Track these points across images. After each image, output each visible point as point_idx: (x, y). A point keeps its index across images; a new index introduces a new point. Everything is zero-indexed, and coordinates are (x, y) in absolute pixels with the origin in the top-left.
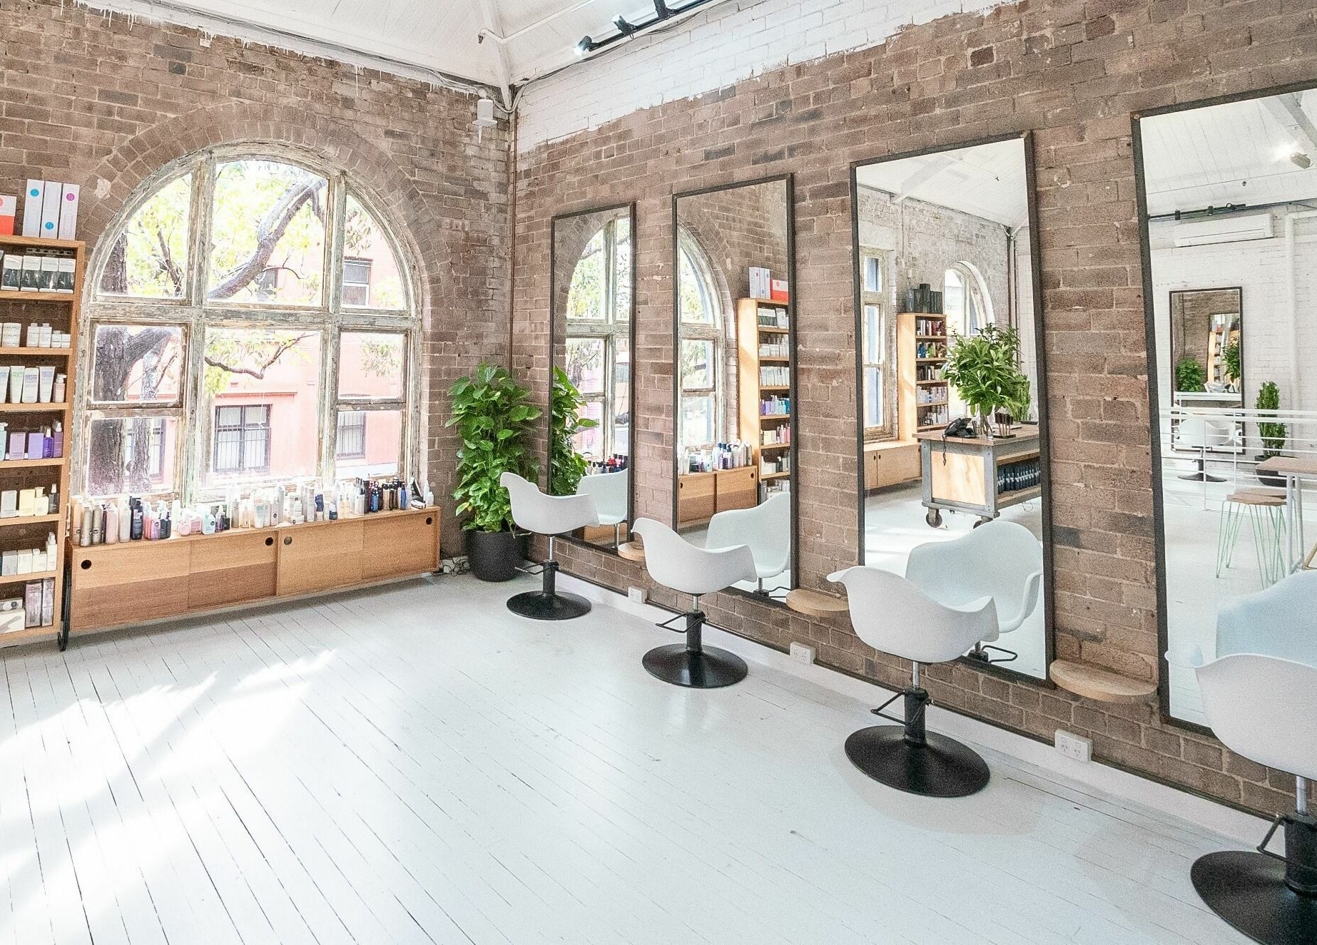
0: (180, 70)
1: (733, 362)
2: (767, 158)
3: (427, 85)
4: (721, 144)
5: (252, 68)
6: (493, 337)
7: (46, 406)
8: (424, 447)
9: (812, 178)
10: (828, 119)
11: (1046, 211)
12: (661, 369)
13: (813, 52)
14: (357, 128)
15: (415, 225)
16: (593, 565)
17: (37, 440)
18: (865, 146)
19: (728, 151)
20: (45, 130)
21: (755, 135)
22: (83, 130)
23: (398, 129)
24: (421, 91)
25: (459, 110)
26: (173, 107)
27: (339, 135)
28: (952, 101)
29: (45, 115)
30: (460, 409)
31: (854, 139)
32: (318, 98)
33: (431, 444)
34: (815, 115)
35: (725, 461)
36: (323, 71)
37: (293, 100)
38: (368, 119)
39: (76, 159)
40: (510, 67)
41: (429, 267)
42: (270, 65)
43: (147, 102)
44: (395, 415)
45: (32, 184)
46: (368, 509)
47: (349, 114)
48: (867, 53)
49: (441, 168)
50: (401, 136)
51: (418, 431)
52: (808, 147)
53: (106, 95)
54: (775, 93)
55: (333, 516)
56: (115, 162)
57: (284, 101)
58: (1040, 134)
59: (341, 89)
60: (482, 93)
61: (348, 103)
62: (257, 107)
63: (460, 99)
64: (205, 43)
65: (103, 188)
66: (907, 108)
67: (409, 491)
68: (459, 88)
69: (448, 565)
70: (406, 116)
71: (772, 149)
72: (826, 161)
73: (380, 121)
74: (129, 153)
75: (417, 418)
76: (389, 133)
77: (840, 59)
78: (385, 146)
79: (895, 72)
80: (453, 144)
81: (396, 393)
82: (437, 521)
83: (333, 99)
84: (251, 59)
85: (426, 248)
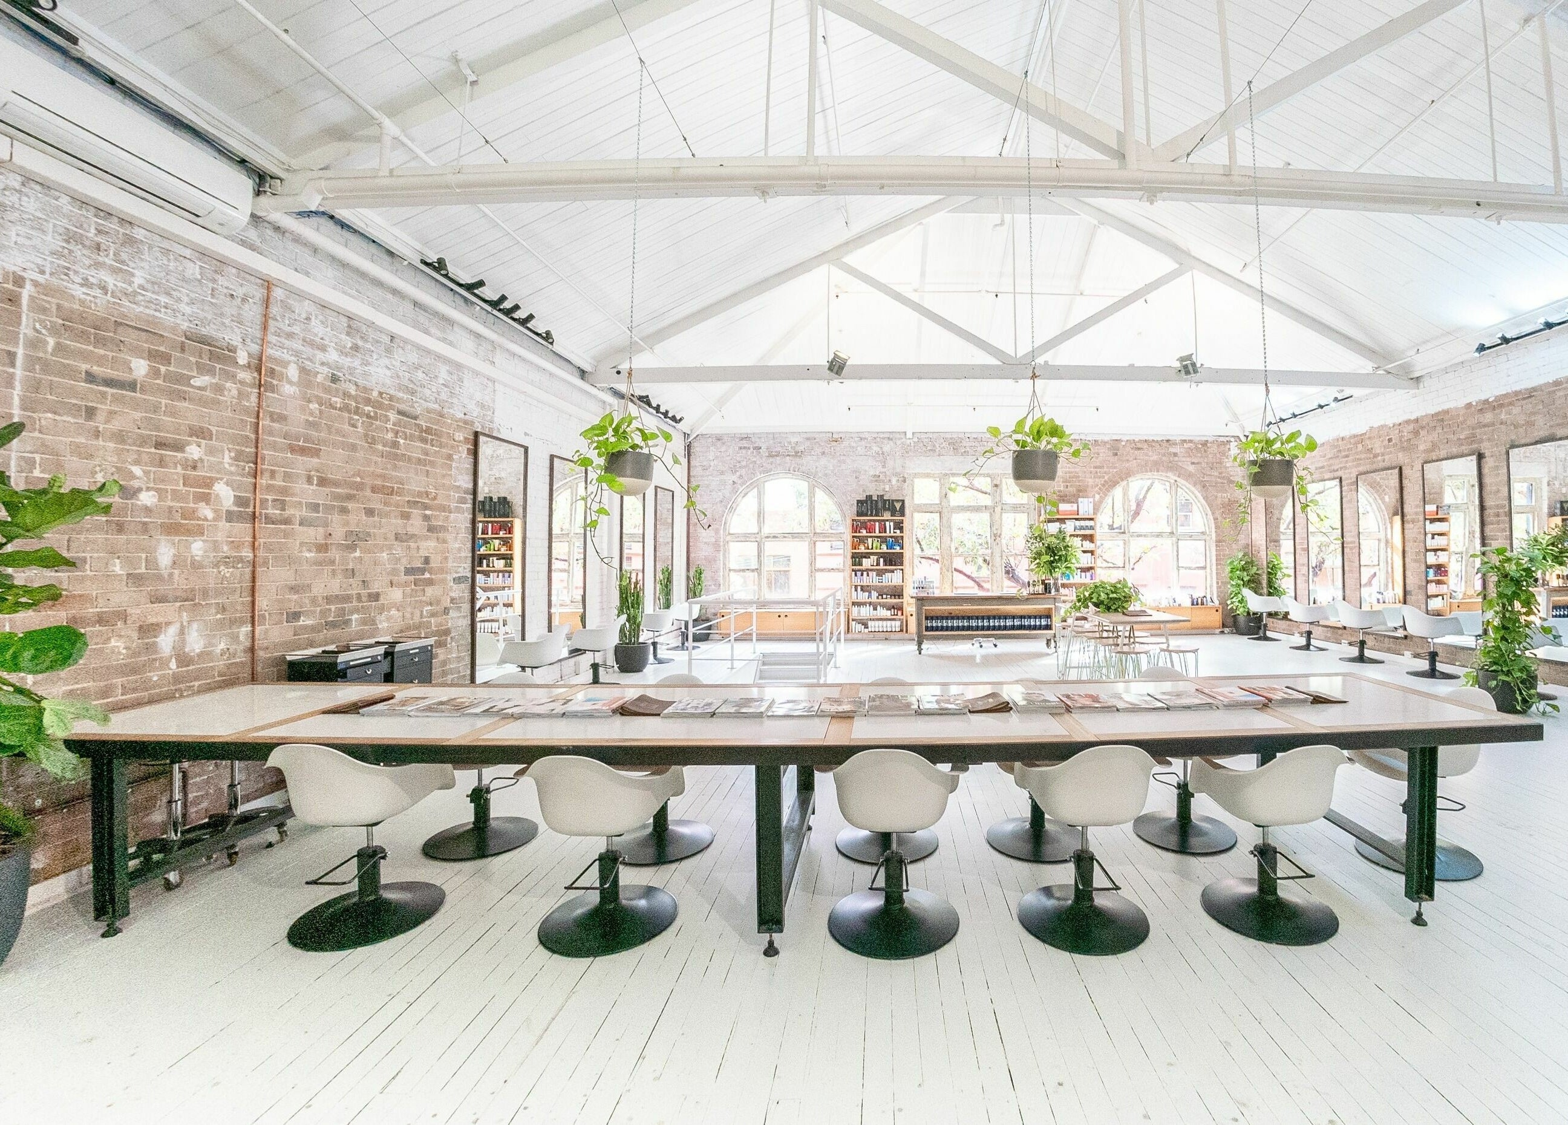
0: (1116, 454)
1: (1389, 550)
2: (1334, 471)
3: (1207, 441)
4: (1321, 465)
5: (1139, 449)
6: (1243, 540)
7: (1090, 565)
8: (1215, 585)
9: (1347, 479)
10: (1351, 458)
11: (1405, 493)
12: (1303, 549)
13: (1346, 433)
14: (1180, 464)
15: (1206, 498)
16: (1284, 627)
17: (1088, 574)
18: (1362, 469)
19: (1323, 467)
20: (1079, 481)
21: (1331, 461)
22: (1090, 480)
23: (1195, 461)
24: (1205, 444)
25: (1222, 448)
26: (1115, 468)
27: (1172, 467)
28: (1383, 455)
29: (1079, 477)
30: (1228, 569)
31: (1359, 465)
32: (1164, 455)
33: (1218, 583)
34: (1347, 456)
35: (1378, 600)
36: (1165, 444)
37: (1155, 458)
38: (1184, 459)
39: (1089, 489)
40: (1243, 428)
41: (1213, 514)
42: (1145, 446)
43: (1108, 467)
44: (1202, 572)
45: (1080, 500)
46: (1193, 604)
47: (1176, 459)
48: (1361, 435)
49: (1216, 474)
50: (1198, 463)
51: (1212, 578)
52: (1345, 468)
53: (1095, 467)
54: (1336, 447)
55: (1180, 605)
56: (1100, 489)
57: (1151, 459)
58: (1404, 468)
59: (1172, 450)
60: (1232, 439)
61: (1175, 455)
62: (1143, 463)
63: (1223, 443)
64: (1123, 443)
65: (1097, 497)
66: (1372, 456)
67: (1209, 600)
68: (1222, 439)
69: (1226, 630)
70: (1199, 455)
71: (1336, 468)
72: (1350, 473)
73: (1188, 459)
74: (1104, 485)
75: (1211, 574)
76: (1193, 463)
77: (1355, 436)
78: (1191, 468)
79: (1368, 442)
80: (1221, 463)
81: (1202, 565)
82: (1220, 611)
83: (1170, 454)
84: (1139, 445)
85: (1211, 506)
